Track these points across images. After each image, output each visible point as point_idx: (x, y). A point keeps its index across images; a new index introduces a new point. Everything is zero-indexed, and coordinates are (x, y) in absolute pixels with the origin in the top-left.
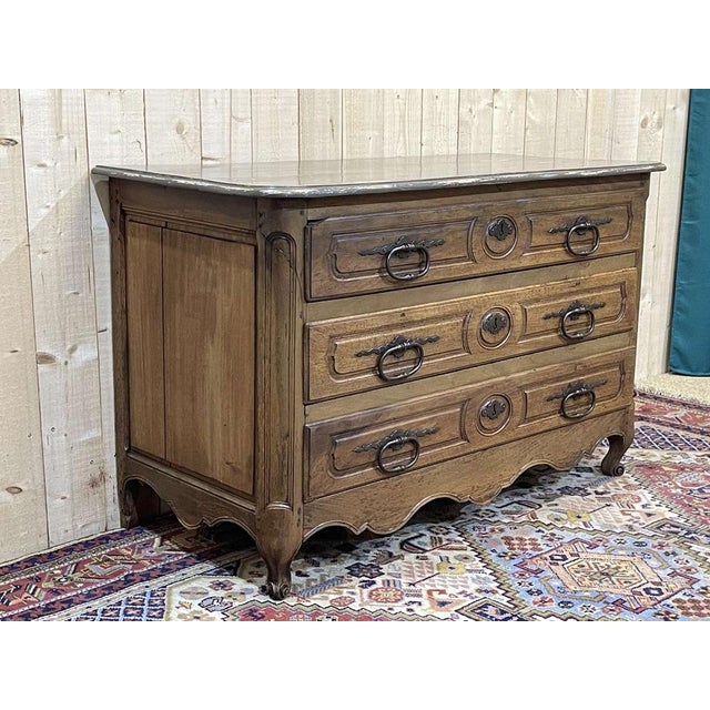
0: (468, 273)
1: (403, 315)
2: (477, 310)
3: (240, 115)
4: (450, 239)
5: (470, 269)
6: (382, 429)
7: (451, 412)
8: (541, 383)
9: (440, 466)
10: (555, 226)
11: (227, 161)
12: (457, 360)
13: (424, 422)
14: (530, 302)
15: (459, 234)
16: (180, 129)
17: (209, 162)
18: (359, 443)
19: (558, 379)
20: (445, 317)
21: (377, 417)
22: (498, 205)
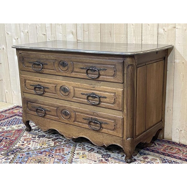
0: (55, 74)
1: (39, 79)
2: (59, 84)
3: (85, 30)
4: (49, 63)
5: (56, 73)
6: (37, 105)
7: (54, 108)
8: (81, 113)
9: (54, 121)
10: (82, 67)
11: (83, 41)
12: (54, 96)
13: (47, 108)
14: (77, 87)
15: (51, 63)
16: (72, 33)
17: (79, 41)
18: (33, 105)
19: (87, 114)
20: (51, 83)
21: (36, 101)
22: (62, 57)
